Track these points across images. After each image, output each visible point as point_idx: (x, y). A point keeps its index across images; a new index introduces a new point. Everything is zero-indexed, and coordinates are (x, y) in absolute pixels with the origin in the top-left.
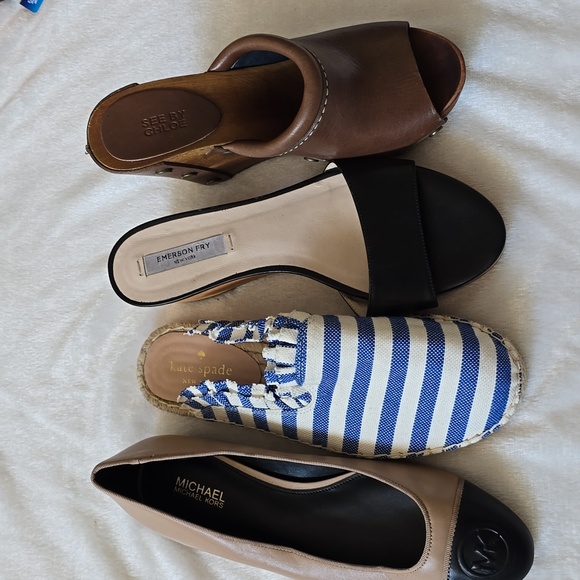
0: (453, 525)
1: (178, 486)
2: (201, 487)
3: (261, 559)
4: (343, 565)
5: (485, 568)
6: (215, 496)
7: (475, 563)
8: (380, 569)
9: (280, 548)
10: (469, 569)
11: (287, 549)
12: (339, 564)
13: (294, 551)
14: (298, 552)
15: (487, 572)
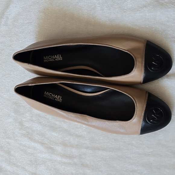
0: (145, 106)
1: (45, 95)
2: (54, 95)
3: (75, 119)
4: (104, 120)
5: (155, 121)
6: (59, 98)
7: (152, 119)
8: (118, 121)
9: (82, 115)
10: (149, 121)
11: (84, 115)
12: (103, 120)
13: (87, 116)
14: (88, 116)
15: (156, 122)
